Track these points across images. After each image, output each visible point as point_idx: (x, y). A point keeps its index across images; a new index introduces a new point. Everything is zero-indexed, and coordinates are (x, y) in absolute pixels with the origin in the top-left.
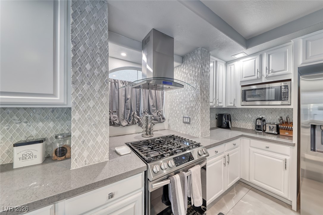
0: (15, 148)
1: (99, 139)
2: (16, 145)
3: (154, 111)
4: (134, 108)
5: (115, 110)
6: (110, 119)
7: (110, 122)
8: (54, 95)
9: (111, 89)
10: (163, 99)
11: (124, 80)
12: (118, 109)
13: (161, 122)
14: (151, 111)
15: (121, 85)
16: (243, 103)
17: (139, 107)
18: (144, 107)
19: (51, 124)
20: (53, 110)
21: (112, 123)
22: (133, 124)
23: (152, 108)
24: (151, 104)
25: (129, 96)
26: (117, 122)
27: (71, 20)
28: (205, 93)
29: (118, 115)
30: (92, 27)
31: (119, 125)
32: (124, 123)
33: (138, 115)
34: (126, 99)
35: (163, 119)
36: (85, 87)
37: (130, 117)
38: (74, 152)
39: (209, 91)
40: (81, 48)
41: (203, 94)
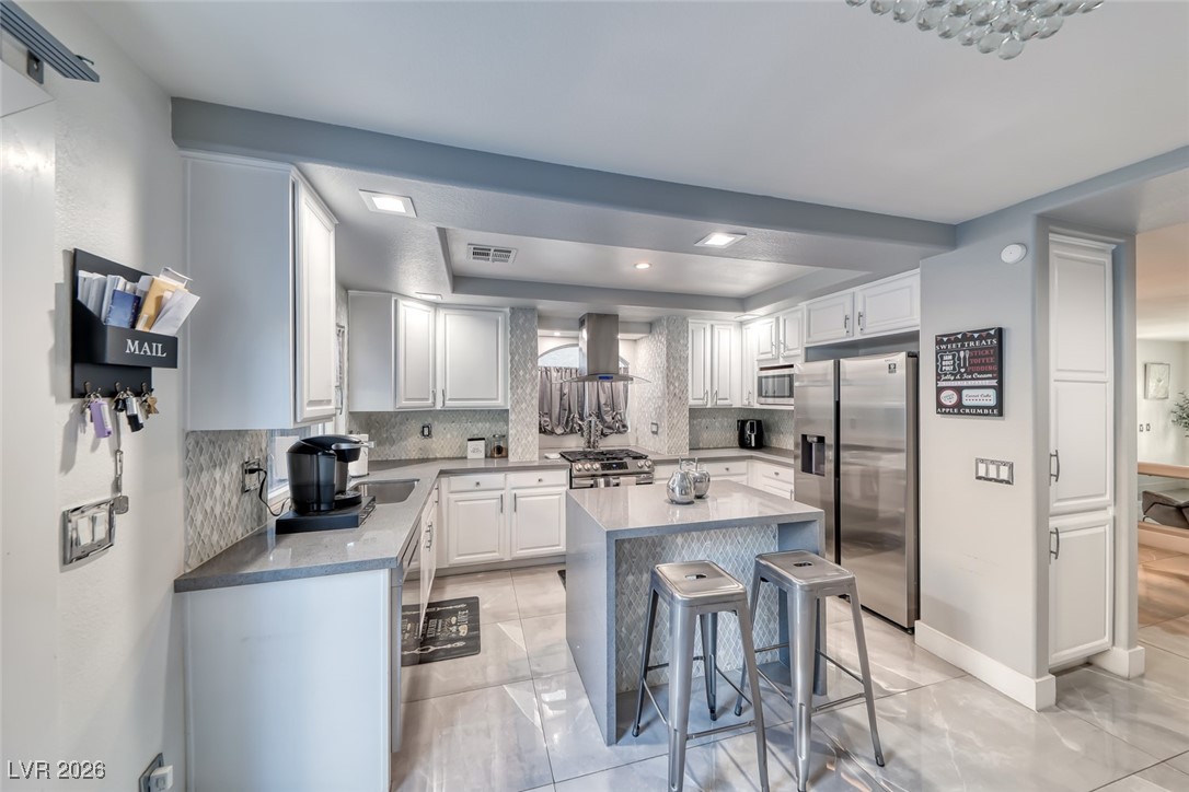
0: (470, 443)
1: (530, 438)
2: (470, 440)
3: (607, 412)
4: (575, 409)
5: (546, 411)
6: (540, 424)
7: (540, 429)
8: (497, 399)
9: (541, 382)
10: (627, 392)
11: (559, 365)
12: (550, 410)
13: (620, 433)
14: (603, 413)
15: (554, 374)
16: (763, 400)
17: (582, 407)
18: (590, 407)
19: (488, 425)
20: (489, 411)
21: (542, 430)
22: (572, 431)
23: (604, 408)
24: (603, 401)
25: (566, 391)
26: (549, 428)
27: (509, 336)
28: (677, 385)
29: (551, 419)
30: (525, 337)
31: (552, 432)
32: (559, 431)
33: (582, 419)
34: (562, 395)
35: (624, 426)
36: (519, 391)
37: (567, 421)
38: (512, 447)
39: (686, 380)
40: (516, 358)
41: (672, 388)
